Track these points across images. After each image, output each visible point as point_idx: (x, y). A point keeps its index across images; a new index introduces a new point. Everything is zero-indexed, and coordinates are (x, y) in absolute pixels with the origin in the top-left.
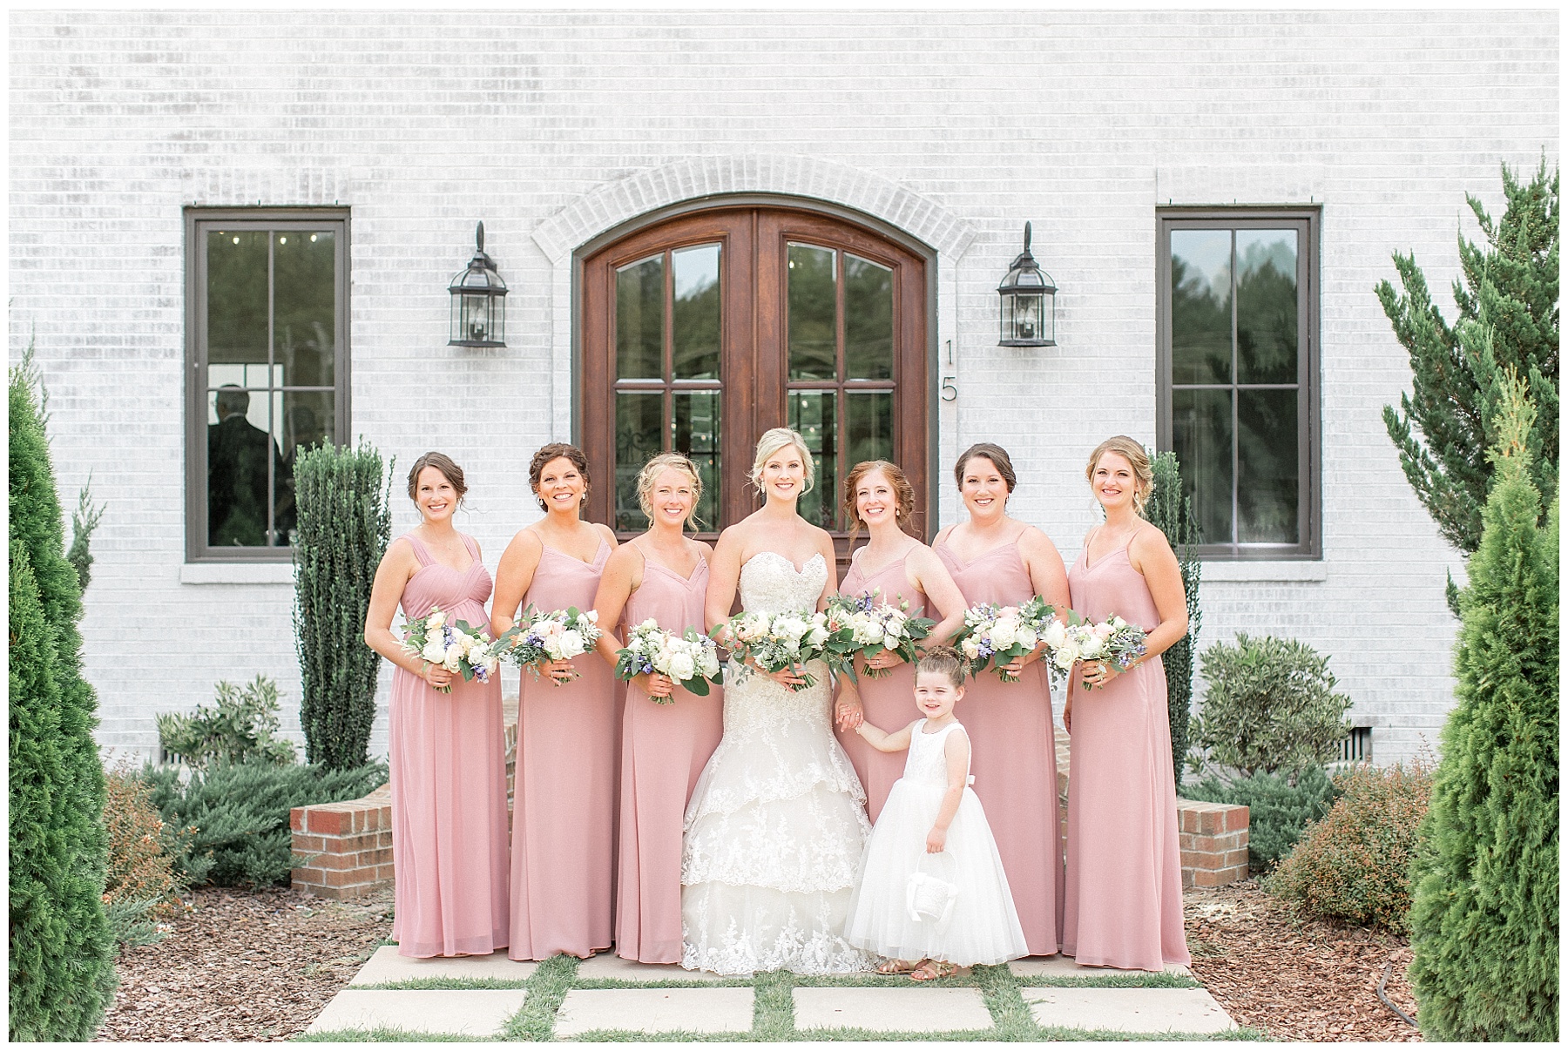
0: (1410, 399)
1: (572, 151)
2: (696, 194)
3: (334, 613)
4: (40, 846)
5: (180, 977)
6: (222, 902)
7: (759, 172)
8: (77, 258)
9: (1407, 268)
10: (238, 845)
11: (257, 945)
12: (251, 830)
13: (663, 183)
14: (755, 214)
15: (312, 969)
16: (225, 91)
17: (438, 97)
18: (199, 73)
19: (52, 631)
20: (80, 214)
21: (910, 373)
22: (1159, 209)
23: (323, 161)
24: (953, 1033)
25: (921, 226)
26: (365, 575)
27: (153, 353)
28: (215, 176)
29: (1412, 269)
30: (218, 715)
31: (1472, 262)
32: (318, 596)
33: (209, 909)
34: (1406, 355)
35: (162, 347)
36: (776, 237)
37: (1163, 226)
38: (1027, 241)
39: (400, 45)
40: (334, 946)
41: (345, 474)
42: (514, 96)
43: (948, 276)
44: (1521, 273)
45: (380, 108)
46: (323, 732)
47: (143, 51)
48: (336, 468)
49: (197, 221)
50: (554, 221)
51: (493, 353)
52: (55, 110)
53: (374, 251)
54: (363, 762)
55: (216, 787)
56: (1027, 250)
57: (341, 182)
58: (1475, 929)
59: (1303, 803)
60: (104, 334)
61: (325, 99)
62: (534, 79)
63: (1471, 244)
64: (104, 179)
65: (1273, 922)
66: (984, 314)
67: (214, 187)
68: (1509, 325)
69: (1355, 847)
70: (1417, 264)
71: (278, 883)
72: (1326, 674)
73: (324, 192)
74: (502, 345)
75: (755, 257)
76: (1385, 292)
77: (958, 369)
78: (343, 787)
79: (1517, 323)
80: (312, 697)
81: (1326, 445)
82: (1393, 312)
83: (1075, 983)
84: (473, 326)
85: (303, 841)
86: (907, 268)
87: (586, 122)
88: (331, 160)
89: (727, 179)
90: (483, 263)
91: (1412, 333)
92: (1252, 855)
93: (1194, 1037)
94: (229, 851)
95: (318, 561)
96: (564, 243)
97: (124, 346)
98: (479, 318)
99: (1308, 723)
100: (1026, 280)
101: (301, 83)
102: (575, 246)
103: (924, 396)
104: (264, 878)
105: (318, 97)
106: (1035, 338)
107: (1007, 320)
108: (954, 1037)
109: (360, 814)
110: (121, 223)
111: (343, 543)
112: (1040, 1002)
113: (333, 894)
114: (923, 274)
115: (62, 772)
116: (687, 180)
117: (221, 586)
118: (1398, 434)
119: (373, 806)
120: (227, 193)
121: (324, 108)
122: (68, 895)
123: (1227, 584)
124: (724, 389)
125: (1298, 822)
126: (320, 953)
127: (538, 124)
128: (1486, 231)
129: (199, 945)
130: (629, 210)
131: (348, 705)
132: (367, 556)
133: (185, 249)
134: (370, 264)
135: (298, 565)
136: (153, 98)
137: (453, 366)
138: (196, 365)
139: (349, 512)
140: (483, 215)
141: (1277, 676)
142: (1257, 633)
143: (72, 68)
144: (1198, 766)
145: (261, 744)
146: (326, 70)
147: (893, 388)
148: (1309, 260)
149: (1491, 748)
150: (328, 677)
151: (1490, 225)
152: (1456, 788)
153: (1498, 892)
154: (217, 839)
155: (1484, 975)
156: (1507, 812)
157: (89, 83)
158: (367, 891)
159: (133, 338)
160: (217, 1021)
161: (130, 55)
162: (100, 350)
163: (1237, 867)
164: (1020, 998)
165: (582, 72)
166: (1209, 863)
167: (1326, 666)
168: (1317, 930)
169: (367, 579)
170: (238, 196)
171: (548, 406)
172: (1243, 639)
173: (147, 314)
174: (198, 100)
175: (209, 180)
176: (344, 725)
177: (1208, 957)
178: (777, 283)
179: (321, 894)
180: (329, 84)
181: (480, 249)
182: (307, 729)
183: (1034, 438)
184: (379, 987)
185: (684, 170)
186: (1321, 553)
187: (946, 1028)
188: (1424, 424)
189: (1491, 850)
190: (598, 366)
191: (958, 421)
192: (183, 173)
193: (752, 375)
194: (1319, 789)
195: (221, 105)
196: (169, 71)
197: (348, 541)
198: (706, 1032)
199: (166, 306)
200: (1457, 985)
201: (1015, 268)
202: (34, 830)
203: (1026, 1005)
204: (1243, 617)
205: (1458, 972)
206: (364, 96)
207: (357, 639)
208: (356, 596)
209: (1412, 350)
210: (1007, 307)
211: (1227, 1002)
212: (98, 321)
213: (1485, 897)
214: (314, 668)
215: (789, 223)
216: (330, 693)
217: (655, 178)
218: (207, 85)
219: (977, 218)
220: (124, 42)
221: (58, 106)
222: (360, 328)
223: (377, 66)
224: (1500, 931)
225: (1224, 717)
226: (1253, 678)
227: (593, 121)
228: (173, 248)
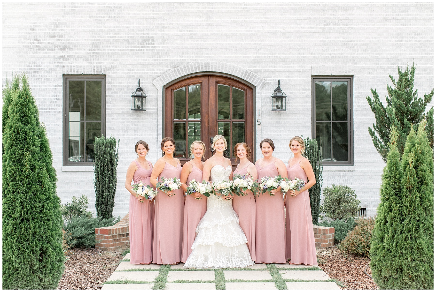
0: (375, 125)
1: (163, 61)
2: (194, 72)
3: (104, 179)
4: (49, 235)
5: (73, 269)
6: (78, 252)
7: (210, 66)
8: (35, 88)
9: (374, 93)
10: (82, 238)
11: (90, 262)
12: (85, 234)
13: (186, 69)
14: (209, 77)
15: (105, 267)
16: (74, 45)
17: (128, 47)
18: (67, 40)
19: (52, 185)
20: (36, 76)
21: (249, 118)
22: (312, 76)
23: (99, 63)
24: (263, 280)
25: (252, 80)
26: (112, 169)
27: (55, 112)
28: (71, 67)
29: (376, 93)
30: (72, 205)
31: (390, 91)
32: (100, 175)
33: (76, 253)
34: (374, 115)
35: (57, 111)
36: (215, 83)
37: (313, 80)
38: (279, 84)
39: (119, 33)
40: (109, 262)
41: (107, 144)
42: (148, 47)
43: (259, 93)
44: (402, 94)
45: (113, 50)
46: (101, 209)
47: (52, 35)
48: (105, 143)
49: (66, 78)
50: (158, 79)
51: (142, 112)
52: (30, 50)
53: (112, 86)
54: (111, 217)
55: (75, 223)
56: (279, 87)
57: (103, 68)
58: (384, 254)
59: (348, 227)
60: (42, 107)
61: (99, 47)
62: (153, 42)
63: (390, 87)
64: (42, 68)
65: (340, 255)
66: (268, 102)
67: (71, 70)
68: (399, 107)
69: (360, 237)
70: (377, 92)
71: (92, 247)
72: (354, 195)
73: (99, 71)
74: (145, 110)
75: (209, 88)
76: (369, 99)
77: (261, 117)
78: (107, 223)
79: (401, 107)
80: (98, 200)
81: (355, 136)
82: (371, 104)
83: (292, 269)
84: (137, 106)
85: (98, 237)
86: (248, 91)
87: (166, 53)
88: (101, 63)
89: (202, 68)
90: (140, 89)
91: (375, 109)
92: (335, 240)
93: (320, 281)
94: (80, 239)
95: (100, 166)
96: (161, 84)
97: (47, 110)
98: (139, 103)
99: (350, 207)
100: (279, 94)
101: (93, 43)
102: (163, 85)
103: (253, 124)
104: (89, 246)
105: (98, 47)
106: (281, 109)
107: (274, 104)
108: (263, 281)
109: (113, 230)
110: (47, 79)
111: (107, 161)
112: (283, 274)
113: (106, 250)
114: (252, 92)
115: (54, 218)
116: (192, 68)
117: (72, 172)
118: (372, 134)
119: (116, 228)
120: (74, 71)
121: (99, 49)
122: (56, 247)
123: (330, 172)
124: (201, 121)
125: (347, 232)
126: (106, 263)
127: (154, 54)
128: (394, 83)
129: (76, 262)
130: (177, 76)
131: (108, 202)
132: (113, 165)
133: (63, 85)
134: (111, 89)
135: (95, 167)
136: (55, 47)
137: (132, 116)
138: (66, 115)
139: (108, 154)
140: (140, 77)
141: (342, 195)
142: (337, 184)
143: (34, 39)
144: (322, 218)
145: (83, 213)
146: (100, 40)
147: (245, 121)
148: (350, 89)
149: (388, 212)
150: (103, 195)
151: (395, 82)
152: (380, 221)
153: (390, 245)
154: (77, 236)
155: (386, 264)
156: (392, 227)
157: (39, 43)
158: (115, 249)
159: (50, 108)
160: (84, 279)
161: (49, 36)
162: (41, 111)
163: (331, 243)
164: (279, 273)
165: (165, 40)
166: (325, 241)
167: (354, 192)
168: (350, 257)
169: (112, 171)
170: (77, 72)
171: (156, 126)
172: (333, 186)
173: (53, 102)
174: (67, 47)
175: (69, 68)
176: (106, 207)
177: (324, 264)
178: (215, 95)
179: (103, 250)
180: (100, 43)
181: (139, 86)
182: (97, 209)
183: (280, 134)
184: (123, 271)
185: (191, 66)
186: (353, 164)
187: (261, 279)
188: (379, 132)
189: (388, 236)
190: (169, 115)
191: (261, 130)
192: (63, 66)
193: (209, 118)
194: (352, 223)
195: (73, 49)
196: (59, 40)
197: (108, 161)
198: (204, 280)
199: (58, 100)
200: (380, 267)
201: (276, 91)
202: (48, 232)
203: (280, 274)
204: (333, 180)
205: (381, 264)
206: (110, 47)
207: (110, 186)
208: (110, 175)
209: (375, 113)
210: (274, 101)
211: (328, 274)
212: (41, 104)
213: (387, 246)
214: (99, 193)
215: (218, 79)
216: (103, 199)
217: (184, 68)
218: (69, 43)
219: (266, 78)
220: (48, 32)
221: (31, 49)
222: (108, 106)
223: (113, 39)
224: (390, 254)
225: (329, 205)
226: (336, 195)
227: (168, 53)
228: (60, 85)
